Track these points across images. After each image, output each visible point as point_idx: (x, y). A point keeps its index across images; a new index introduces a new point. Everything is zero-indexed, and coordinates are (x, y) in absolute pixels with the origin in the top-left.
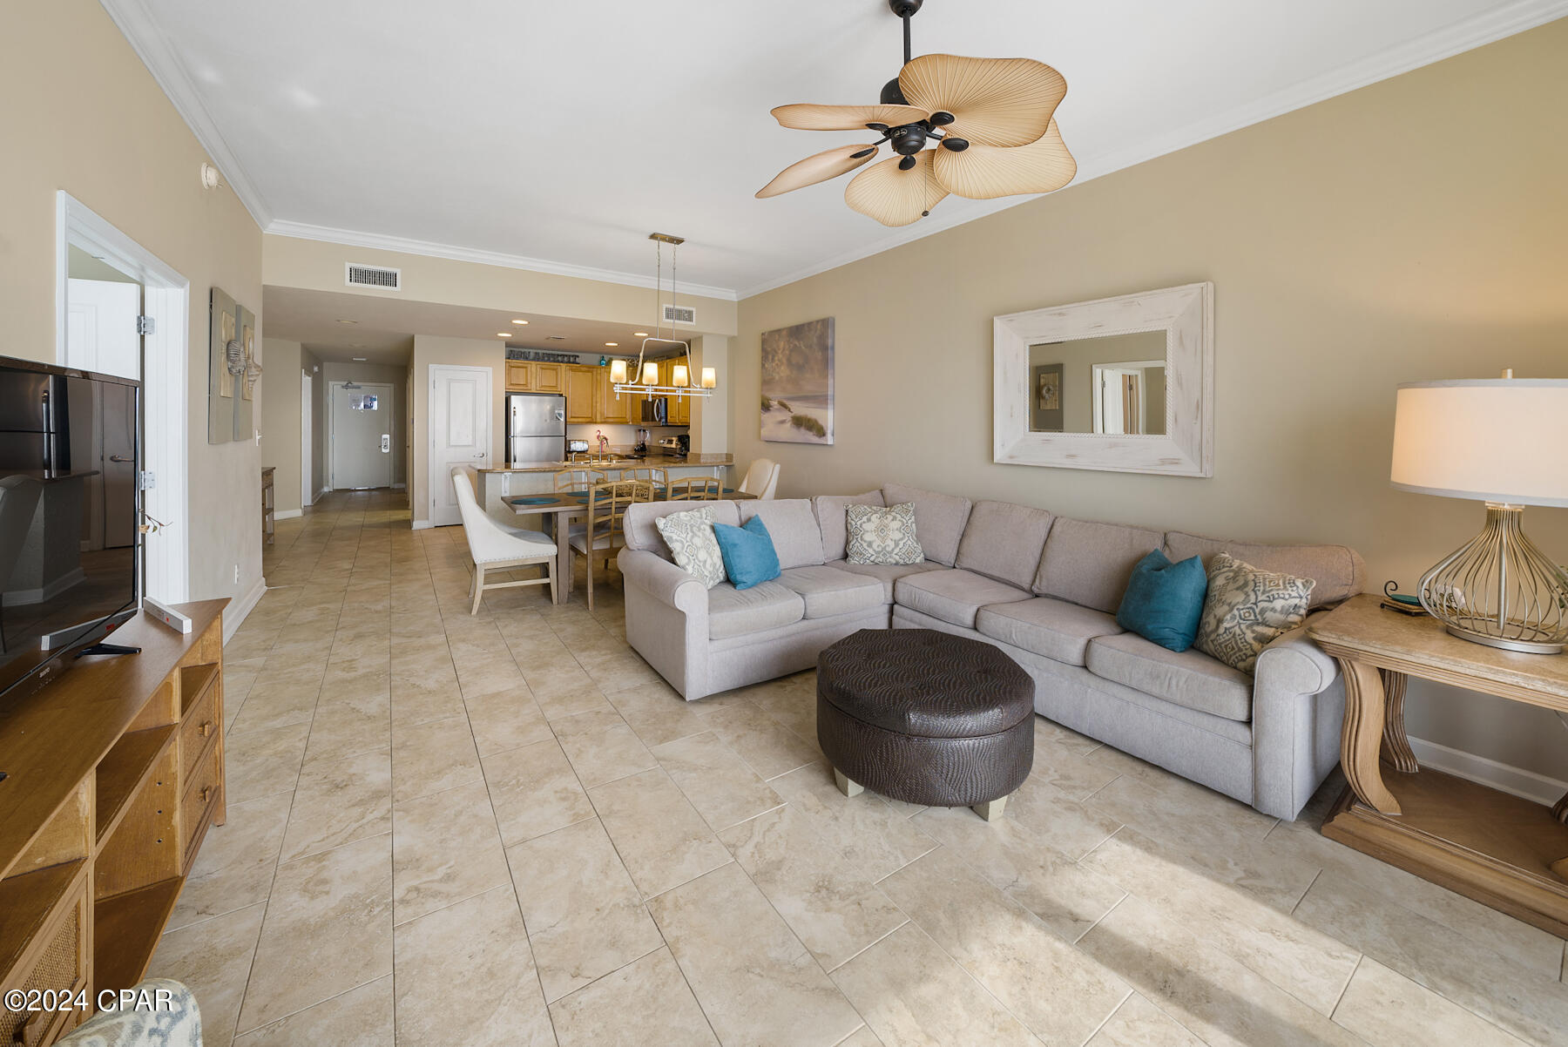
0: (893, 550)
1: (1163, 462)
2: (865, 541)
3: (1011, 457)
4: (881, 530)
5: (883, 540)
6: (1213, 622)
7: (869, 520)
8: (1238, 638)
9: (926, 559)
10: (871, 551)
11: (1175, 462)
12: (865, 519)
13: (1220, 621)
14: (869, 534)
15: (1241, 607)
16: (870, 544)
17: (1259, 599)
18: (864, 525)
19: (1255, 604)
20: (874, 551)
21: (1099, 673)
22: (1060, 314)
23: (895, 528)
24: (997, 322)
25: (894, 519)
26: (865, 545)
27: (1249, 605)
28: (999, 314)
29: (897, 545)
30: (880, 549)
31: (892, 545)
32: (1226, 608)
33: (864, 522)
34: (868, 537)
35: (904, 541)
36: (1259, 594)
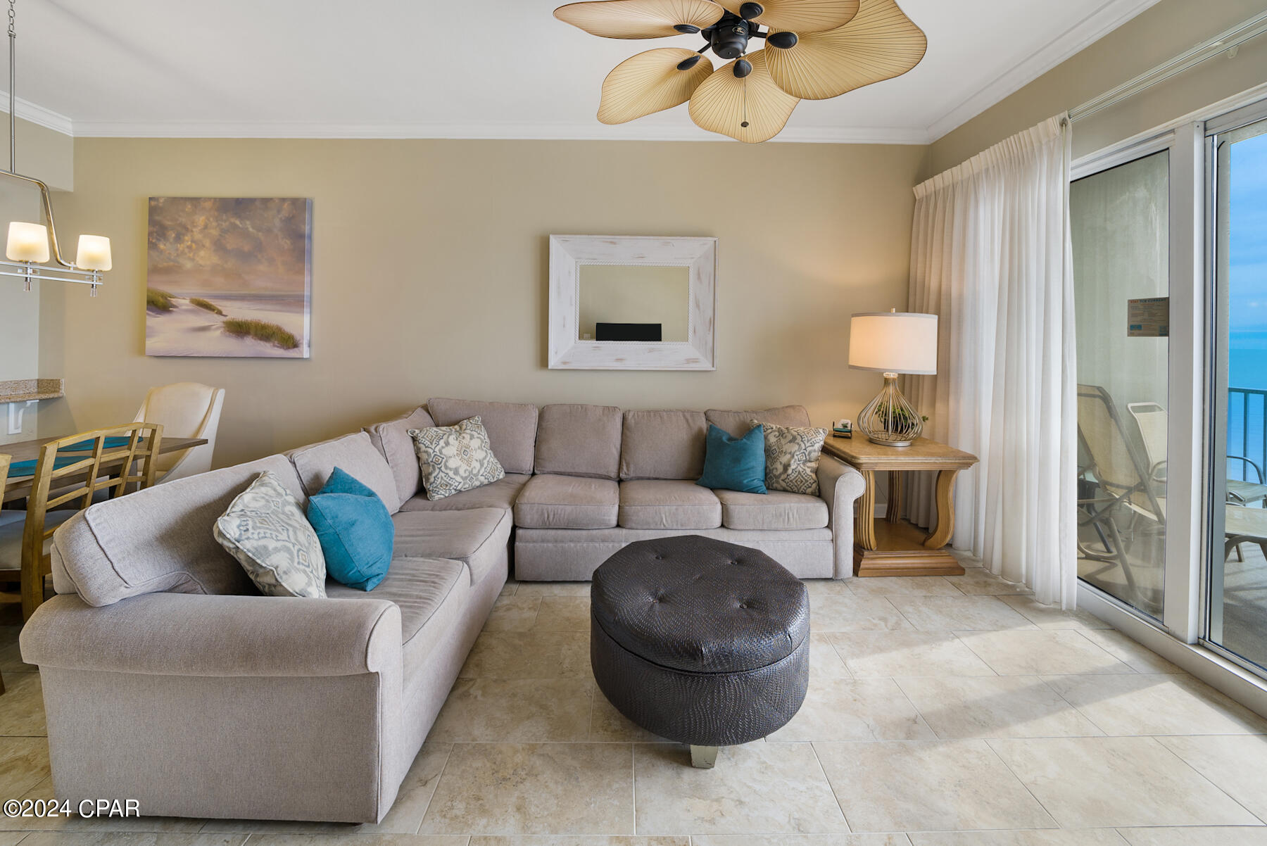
0: (479, 471)
1: (688, 361)
2: (451, 469)
3: (565, 363)
4: (464, 452)
5: (469, 464)
6: (780, 468)
7: (447, 444)
8: (802, 474)
9: (506, 473)
10: (458, 479)
11: (695, 361)
12: (442, 443)
13: (786, 467)
14: (453, 459)
15: (798, 453)
16: (456, 472)
17: (807, 446)
18: (443, 451)
19: (805, 449)
20: (462, 477)
21: (739, 527)
22: (612, 242)
23: (477, 447)
24: (554, 242)
25: (472, 437)
26: (451, 474)
27: (802, 451)
28: (556, 233)
29: (482, 465)
30: (466, 475)
31: (477, 465)
32: (788, 456)
33: (443, 447)
34: (453, 463)
35: (488, 459)
36: (806, 442)
